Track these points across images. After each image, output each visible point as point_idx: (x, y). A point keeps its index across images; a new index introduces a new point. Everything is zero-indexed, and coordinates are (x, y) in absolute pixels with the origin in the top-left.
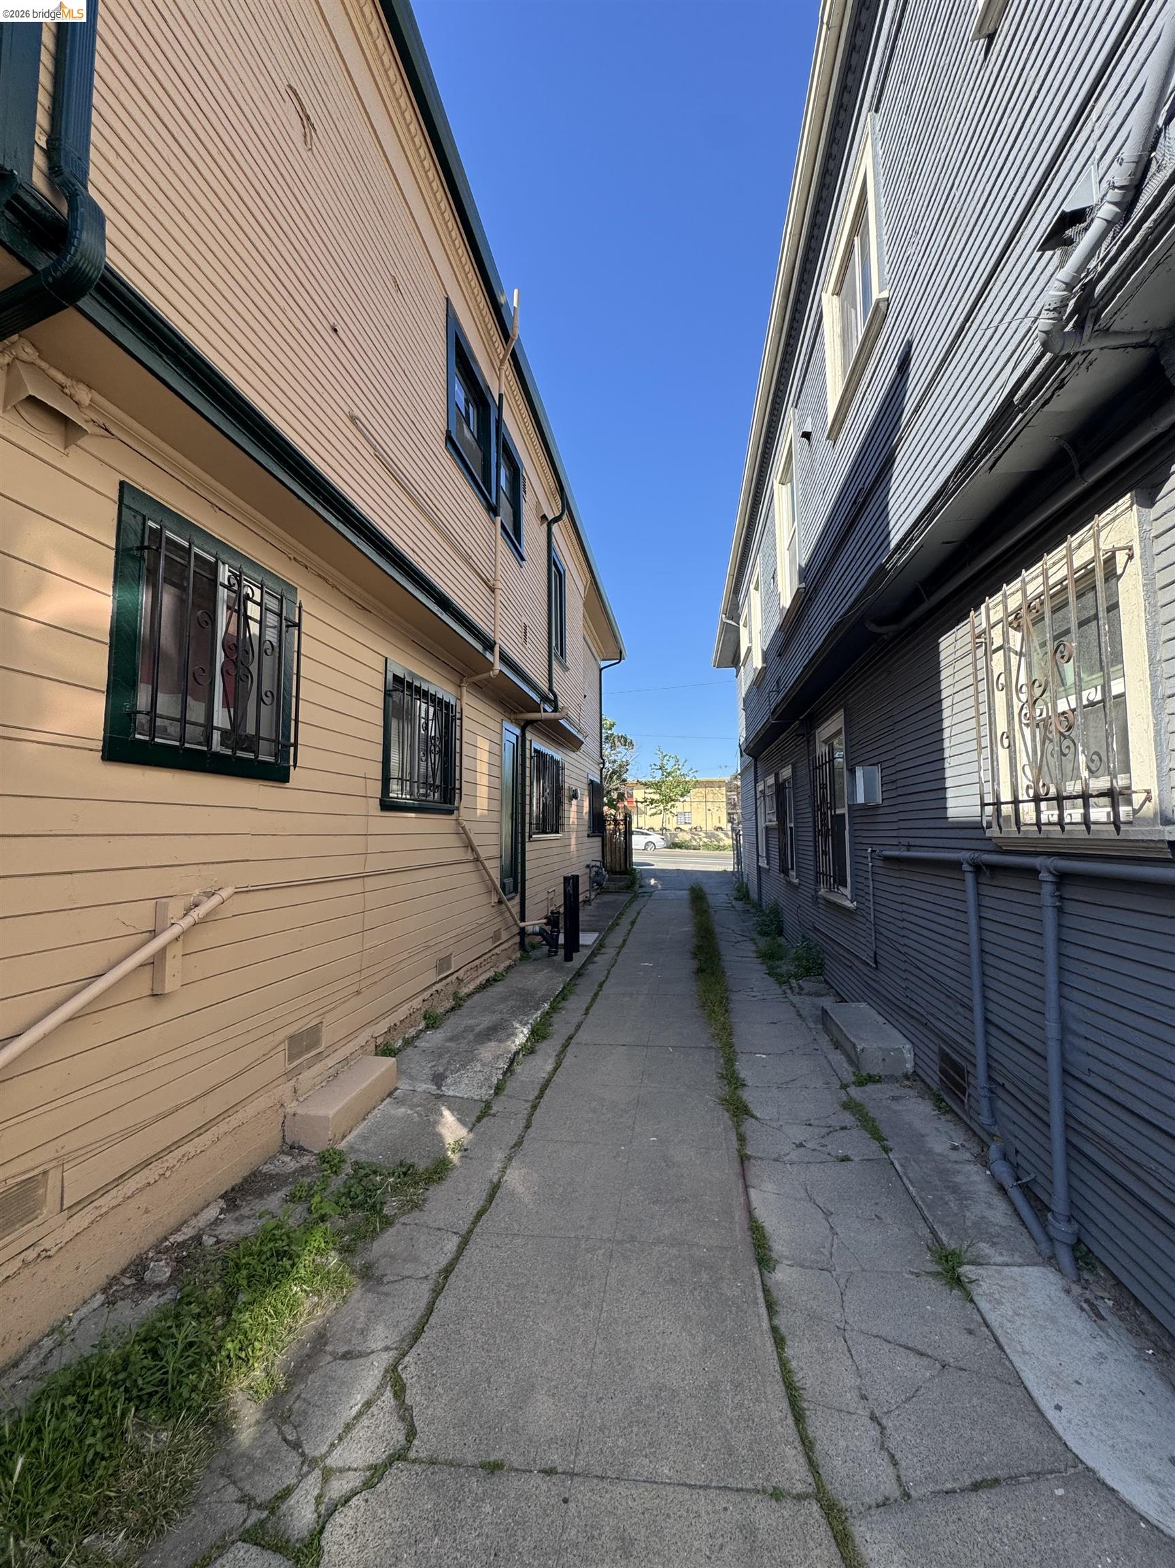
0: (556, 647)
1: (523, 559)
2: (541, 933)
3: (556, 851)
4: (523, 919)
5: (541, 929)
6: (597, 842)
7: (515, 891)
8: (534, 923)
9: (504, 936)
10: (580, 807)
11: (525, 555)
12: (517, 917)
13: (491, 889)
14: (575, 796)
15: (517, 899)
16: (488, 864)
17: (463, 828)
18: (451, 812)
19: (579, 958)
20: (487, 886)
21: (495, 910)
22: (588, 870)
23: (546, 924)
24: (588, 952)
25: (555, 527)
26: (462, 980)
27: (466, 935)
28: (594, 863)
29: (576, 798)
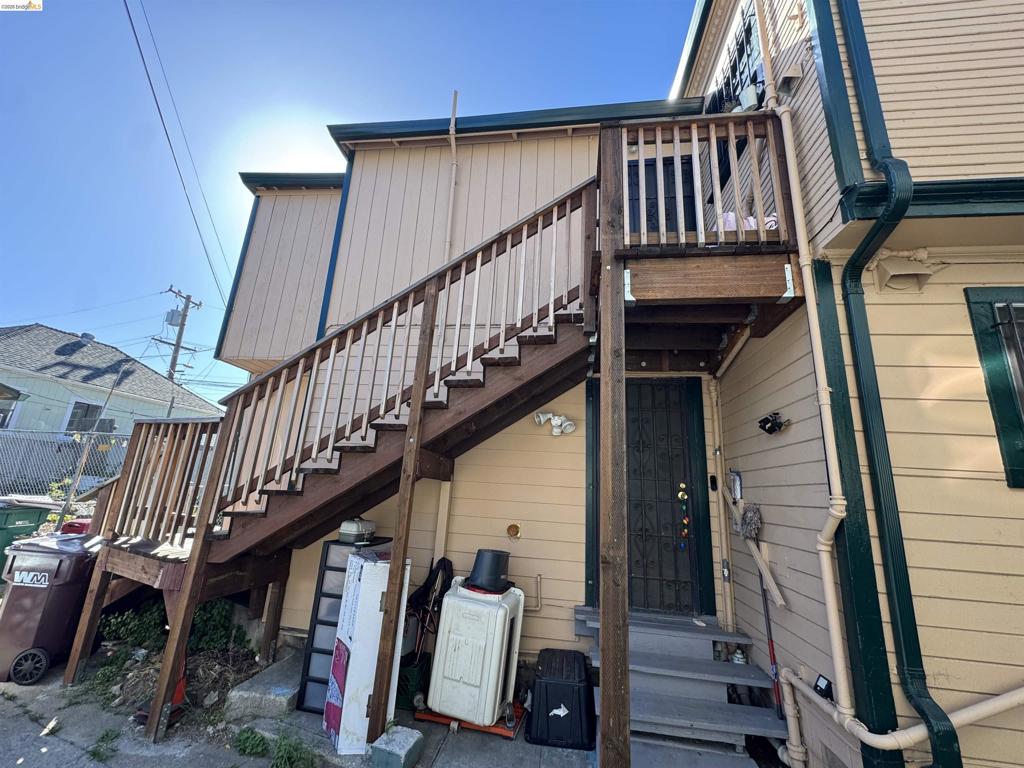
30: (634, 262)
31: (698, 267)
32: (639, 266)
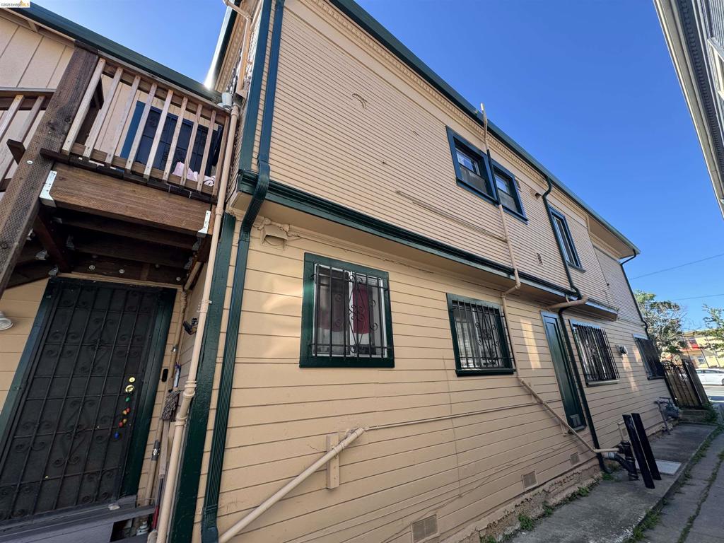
0: (571, 260)
1: (526, 220)
2: (617, 458)
3: (617, 393)
4: (597, 446)
5: (616, 455)
6: (660, 383)
7: (583, 423)
8: (608, 450)
9: (582, 459)
10: (632, 359)
11: (527, 217)
12: (591, 445)
13: (559, 424)
14: (623, 351)
15: (588, 430)
16: (551, 406)
17: (523, 382)
18: (511, 373)
19: (661, 487)
20: (555, 421)
21: (567, 439)
22: (657, 406)
23: (620, 452)
24: (672, 481)
25: (548, 197)
26: (549, 492)
27: (544, 457)
28: (662, 400)
29: (625, 353)
30: (67, 167)
31: (134, 191)
32: (70, 172)
